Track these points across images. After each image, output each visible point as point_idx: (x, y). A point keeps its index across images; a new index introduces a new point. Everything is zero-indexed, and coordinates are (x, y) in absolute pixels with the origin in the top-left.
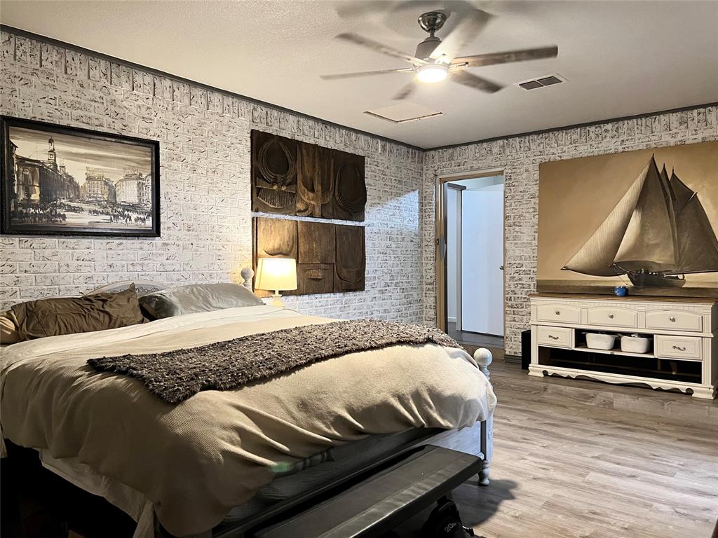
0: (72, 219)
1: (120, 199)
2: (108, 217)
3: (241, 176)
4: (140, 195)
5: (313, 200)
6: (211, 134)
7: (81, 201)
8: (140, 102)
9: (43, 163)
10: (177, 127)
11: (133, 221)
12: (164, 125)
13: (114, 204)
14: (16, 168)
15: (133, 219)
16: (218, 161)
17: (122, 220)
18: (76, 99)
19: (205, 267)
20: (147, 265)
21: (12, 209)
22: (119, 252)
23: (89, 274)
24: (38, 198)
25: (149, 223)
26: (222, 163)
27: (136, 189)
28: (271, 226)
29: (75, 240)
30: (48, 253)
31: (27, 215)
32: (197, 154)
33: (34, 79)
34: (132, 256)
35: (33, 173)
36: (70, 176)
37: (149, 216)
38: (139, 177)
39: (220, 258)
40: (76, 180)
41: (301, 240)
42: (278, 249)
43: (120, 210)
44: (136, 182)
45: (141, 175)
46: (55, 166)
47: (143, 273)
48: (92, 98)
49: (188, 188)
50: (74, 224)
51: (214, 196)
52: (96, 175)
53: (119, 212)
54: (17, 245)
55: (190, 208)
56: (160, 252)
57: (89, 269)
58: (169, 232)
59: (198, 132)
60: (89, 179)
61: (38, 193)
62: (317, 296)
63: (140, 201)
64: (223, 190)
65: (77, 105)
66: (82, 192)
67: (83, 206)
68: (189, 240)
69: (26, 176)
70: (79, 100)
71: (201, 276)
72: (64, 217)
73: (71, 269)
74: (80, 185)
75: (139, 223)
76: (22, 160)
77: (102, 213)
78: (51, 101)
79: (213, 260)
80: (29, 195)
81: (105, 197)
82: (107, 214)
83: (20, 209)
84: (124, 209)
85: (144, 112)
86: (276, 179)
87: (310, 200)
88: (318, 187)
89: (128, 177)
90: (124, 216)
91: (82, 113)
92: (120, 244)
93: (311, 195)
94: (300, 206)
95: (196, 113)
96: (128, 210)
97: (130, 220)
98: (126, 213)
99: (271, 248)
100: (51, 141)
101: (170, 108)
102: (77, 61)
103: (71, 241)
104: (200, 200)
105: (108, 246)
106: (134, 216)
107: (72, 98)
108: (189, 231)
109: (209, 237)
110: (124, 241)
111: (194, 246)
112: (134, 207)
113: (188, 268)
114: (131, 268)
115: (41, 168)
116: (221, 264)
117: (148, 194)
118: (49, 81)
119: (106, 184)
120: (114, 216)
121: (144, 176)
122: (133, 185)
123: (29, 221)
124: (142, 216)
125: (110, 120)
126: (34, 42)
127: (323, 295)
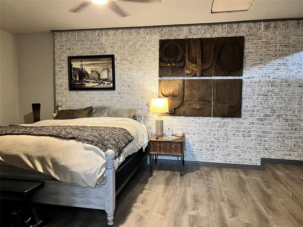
0: (88, 85)
1: (102, 77)
2: (98, 84)
3: (154, 62)
4: (108, 75)
5: (195, 67)
6: (139, 47)
7: (90, 79)
8: (110, 41)
9: (79, 69)
10: (124, 47)
11: (106, 85)
12: (119, 48)
13: (99, 79)
14: (73, 71)
15: (106, 84)
16: (142, 57)
17: (102, 85)
18: (90, 46)
19: (136, 101)
20: (112, 100)
21: (72, 83)
22: (103, 95)
23: (93, 103)
24: (78, 79)
25: (111, 85)
26: (144, 58)
27: (107, 73)
28: (168, 83)
29: (89, 92)
30: (82, 96)
31: (76, 85)
32: (133, 56)
33: (78, 43)
34: (107, 97)
35: (77, 72)
36: (86, 72)
37: (111, 82)
38: (108, 69)
39: (143, 98)
40: (88, 73)
41: (186, 89)
42: (172, 94)
43: (101, 81)
44: (107, 71)
45: (108, 68)
46: (82, 69)
47: (111, 103)
48: (95, 44)
49: (128, 71)
50: (88, 87)
51: (140, 73)
52: (94, 70)
53: (101, 82)
54: (74, 94)
55: (129, 78)
56: (117, 95)
57: (93, 101)
58: (120, 88)
59: (133, 47)
60: (92, 72)
61: (78, 78)
62: (200, 118)
63: (108, 77)
64: (145, 69)
65: (90, 48)
66: (90, 76)
67: (90, 81)
68: (129, 91)
69: (75, 73)
70: (91, 46)
71: (134, 105)
72: (85, 85)
73: (88, 101)
74: (89, 74)
75: (108, 85)
76: (74, 68)
77: (96, 83)
78: (83, 49)
79: (139, 98)
80: (76, 79)
81: (97, 77)
82: (98, 83)
83: (74, 83)
84: (103, 81)
85: (112, 45)
86: (170, 60)
87: (193, 68)
88: (199, 61)
89: (104, 70)
90: (103, 83)
91: (91, 50)
92: (103, 93)
93: (194, 65)
94: (187, 72)
95: (133, 40)
96: (104, 81)
97: (105, 84)
98: (103, 82)
99: (168, 93)
100: (81, 61)
101: (122, 41)
102: (90, 33)
103: (88, 92)
104: (134, 75)
105: (99, 93)
106: (106, 83)
107: (89, 46)
108: (129, 87)
109: (137, 90)
110: (105, 92)
111: (131, 93)
112: (106, 80)
113: (128, 102)
114: (107, 101)
115: (79, 70)
116: (143, 100)
117: (111, 75)
118: (82, 43)
119: (97, 72)
120: (100, 83)
121: (109, 68)
122: (106, 72)
123: (76, 86)
124: (109, 83)
125: (100, 50)
126: (78, 32)
127: (205, 118)
